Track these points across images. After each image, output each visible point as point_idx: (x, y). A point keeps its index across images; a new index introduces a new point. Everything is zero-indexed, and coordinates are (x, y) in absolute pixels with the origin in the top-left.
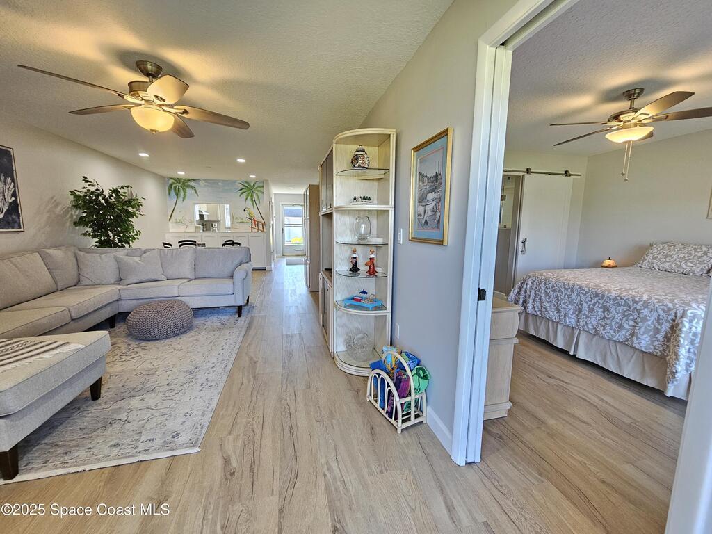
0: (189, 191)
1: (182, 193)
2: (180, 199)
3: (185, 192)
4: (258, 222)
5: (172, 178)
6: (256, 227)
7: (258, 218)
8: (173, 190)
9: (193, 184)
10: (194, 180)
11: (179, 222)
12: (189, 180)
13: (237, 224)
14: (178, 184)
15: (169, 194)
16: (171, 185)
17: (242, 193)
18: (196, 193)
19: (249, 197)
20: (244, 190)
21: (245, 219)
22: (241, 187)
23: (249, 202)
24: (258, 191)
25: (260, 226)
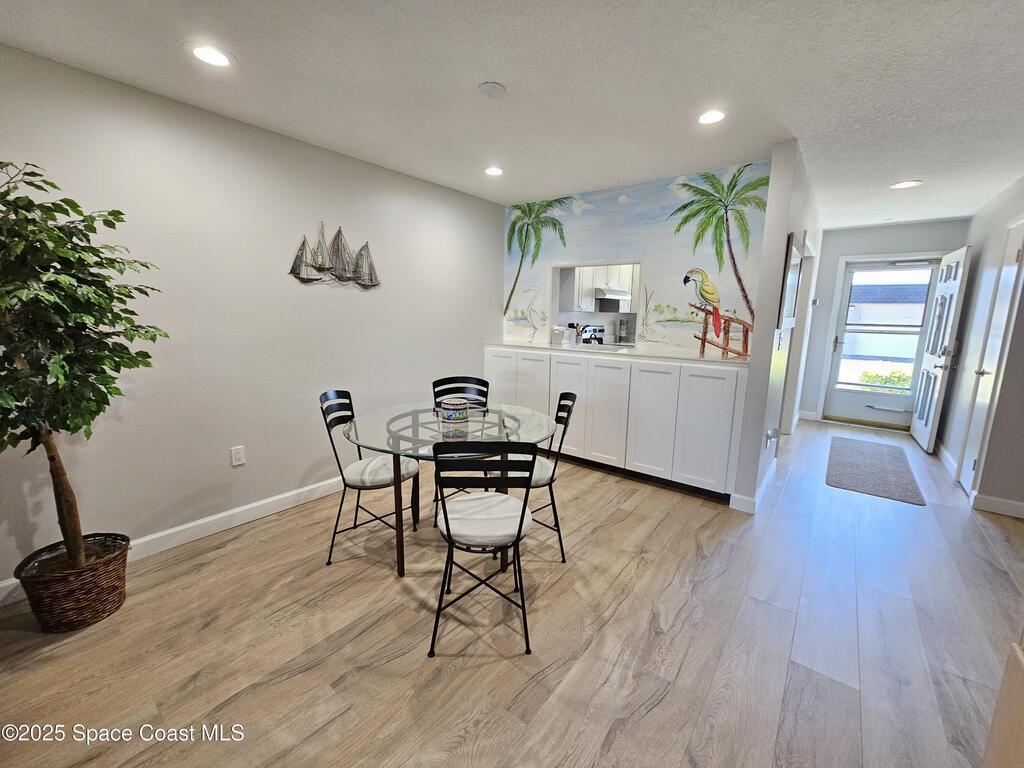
0: (548, 233)
1: (533, 242)
2: (529, 258)
3: (539, 239)
4: (728, 321)
5: (517, 207)
6: (720, 340)
7: (729, 303)
8: (516, 236)
9: (555, 212)
10: (559, 201)
11: (522, 319)
12: (550, 204)
13: (658, 329)
14: (526, 220)
15: (510, 248)
16: (514, 224)
17: (686, 220)
18: (562, 238)
19: (709, 233)
20: (695, 207)
21: (684, 312)
22: (686, 196)
23: (707, 248)
24: (744, 202)
25: (736, 333)
